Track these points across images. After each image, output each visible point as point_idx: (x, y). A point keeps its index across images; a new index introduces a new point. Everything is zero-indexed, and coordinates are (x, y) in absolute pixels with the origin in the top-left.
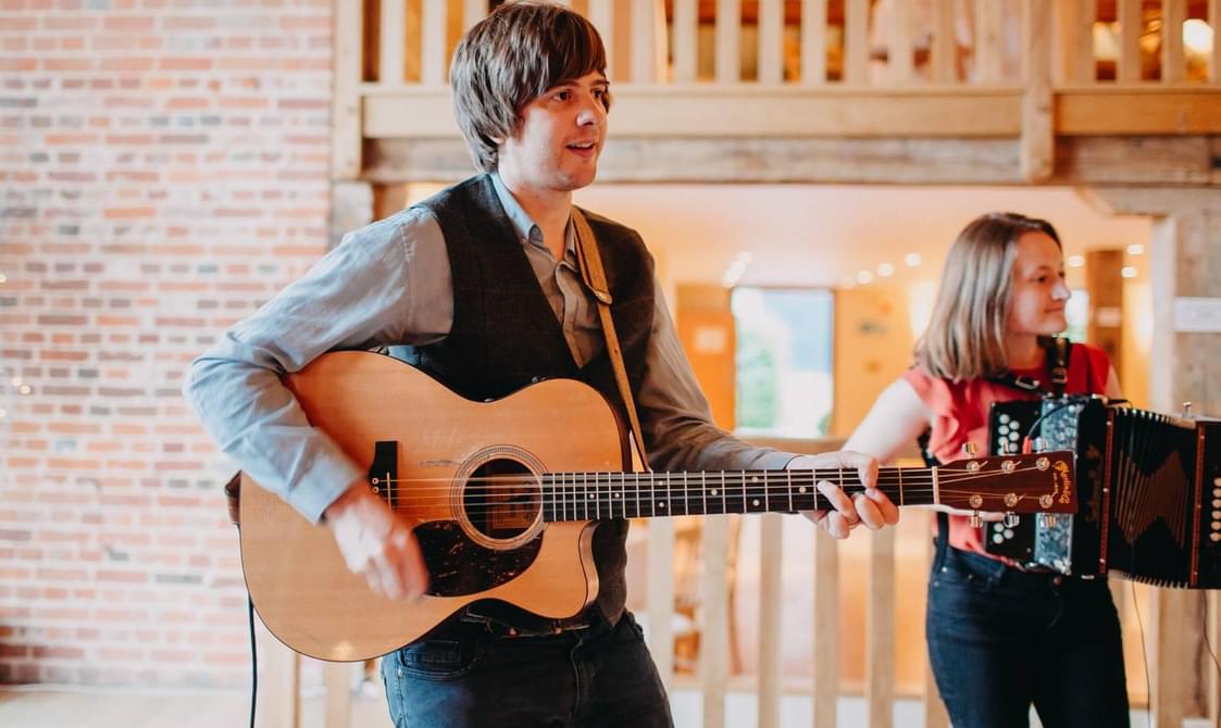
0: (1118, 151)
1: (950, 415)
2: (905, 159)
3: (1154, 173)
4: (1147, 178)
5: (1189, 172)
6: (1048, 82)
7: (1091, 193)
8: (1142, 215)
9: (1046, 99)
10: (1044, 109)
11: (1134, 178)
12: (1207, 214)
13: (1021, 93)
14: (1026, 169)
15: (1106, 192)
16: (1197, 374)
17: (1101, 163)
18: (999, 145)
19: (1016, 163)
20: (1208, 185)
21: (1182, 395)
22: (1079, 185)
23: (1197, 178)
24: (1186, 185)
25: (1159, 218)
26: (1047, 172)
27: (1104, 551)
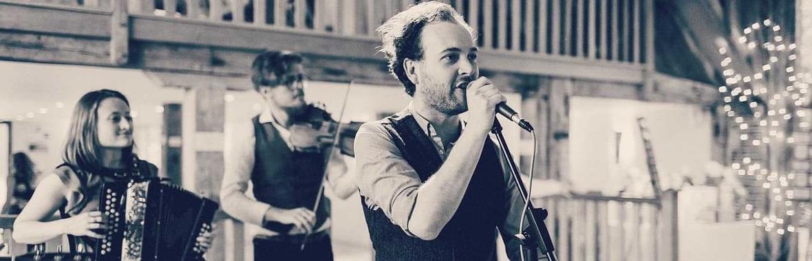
0: (165, 52)
1: (79, 192)
2: (39, 47)
3: (185, 64)
4: (180, 67)
5: (202, 66)
6: (126, 11)
7: (152, 74)
8: (179, 87)
9: (125, 20)
10: (123, 25)
11: (174, 67)
12: (211, 88)
13: (111, 14)
14: (113, 59)
15: (159, 73)
16: (207, 173)
17: (155, 58)
18: (98, 43)
19: (108, 54)
20: (211, 74)
21: (200, 184)
22: (144, 69)
23: (206, 69)
24: (200, 73)
25: (188, 89)
26: (125, 61)
27: (156, 252)
